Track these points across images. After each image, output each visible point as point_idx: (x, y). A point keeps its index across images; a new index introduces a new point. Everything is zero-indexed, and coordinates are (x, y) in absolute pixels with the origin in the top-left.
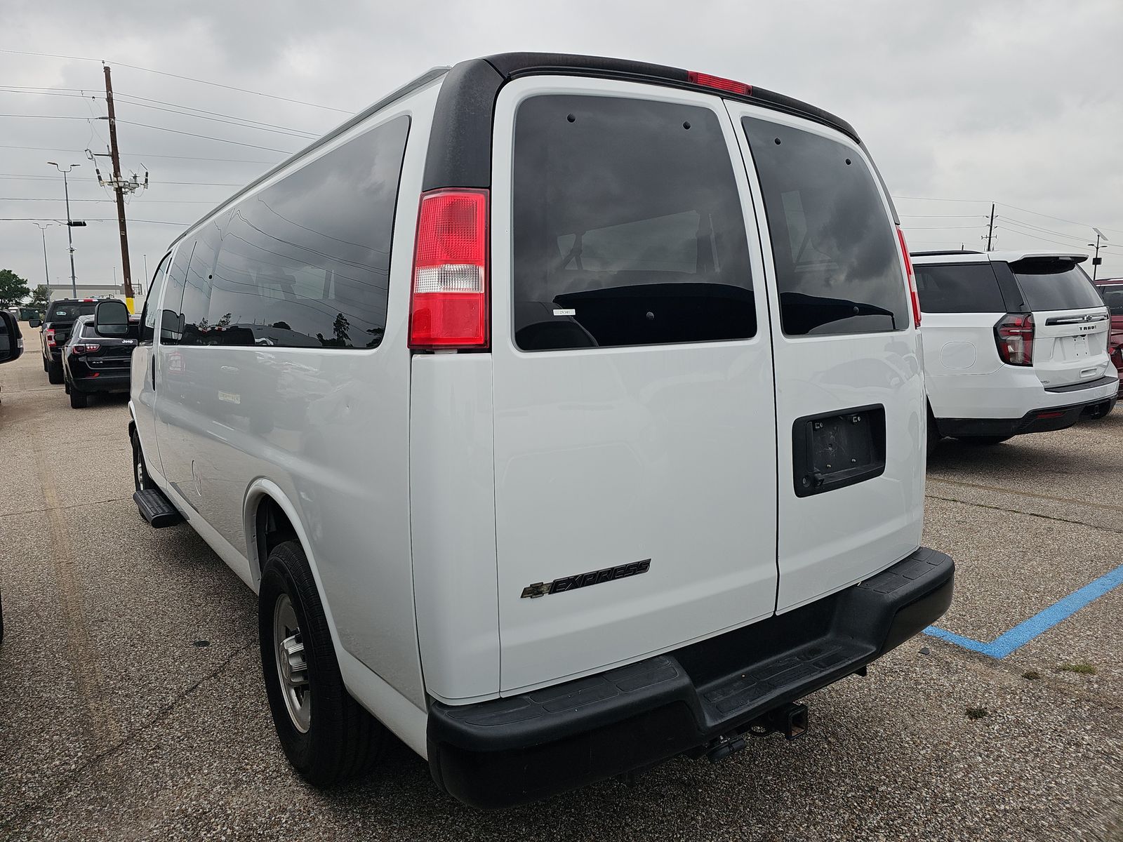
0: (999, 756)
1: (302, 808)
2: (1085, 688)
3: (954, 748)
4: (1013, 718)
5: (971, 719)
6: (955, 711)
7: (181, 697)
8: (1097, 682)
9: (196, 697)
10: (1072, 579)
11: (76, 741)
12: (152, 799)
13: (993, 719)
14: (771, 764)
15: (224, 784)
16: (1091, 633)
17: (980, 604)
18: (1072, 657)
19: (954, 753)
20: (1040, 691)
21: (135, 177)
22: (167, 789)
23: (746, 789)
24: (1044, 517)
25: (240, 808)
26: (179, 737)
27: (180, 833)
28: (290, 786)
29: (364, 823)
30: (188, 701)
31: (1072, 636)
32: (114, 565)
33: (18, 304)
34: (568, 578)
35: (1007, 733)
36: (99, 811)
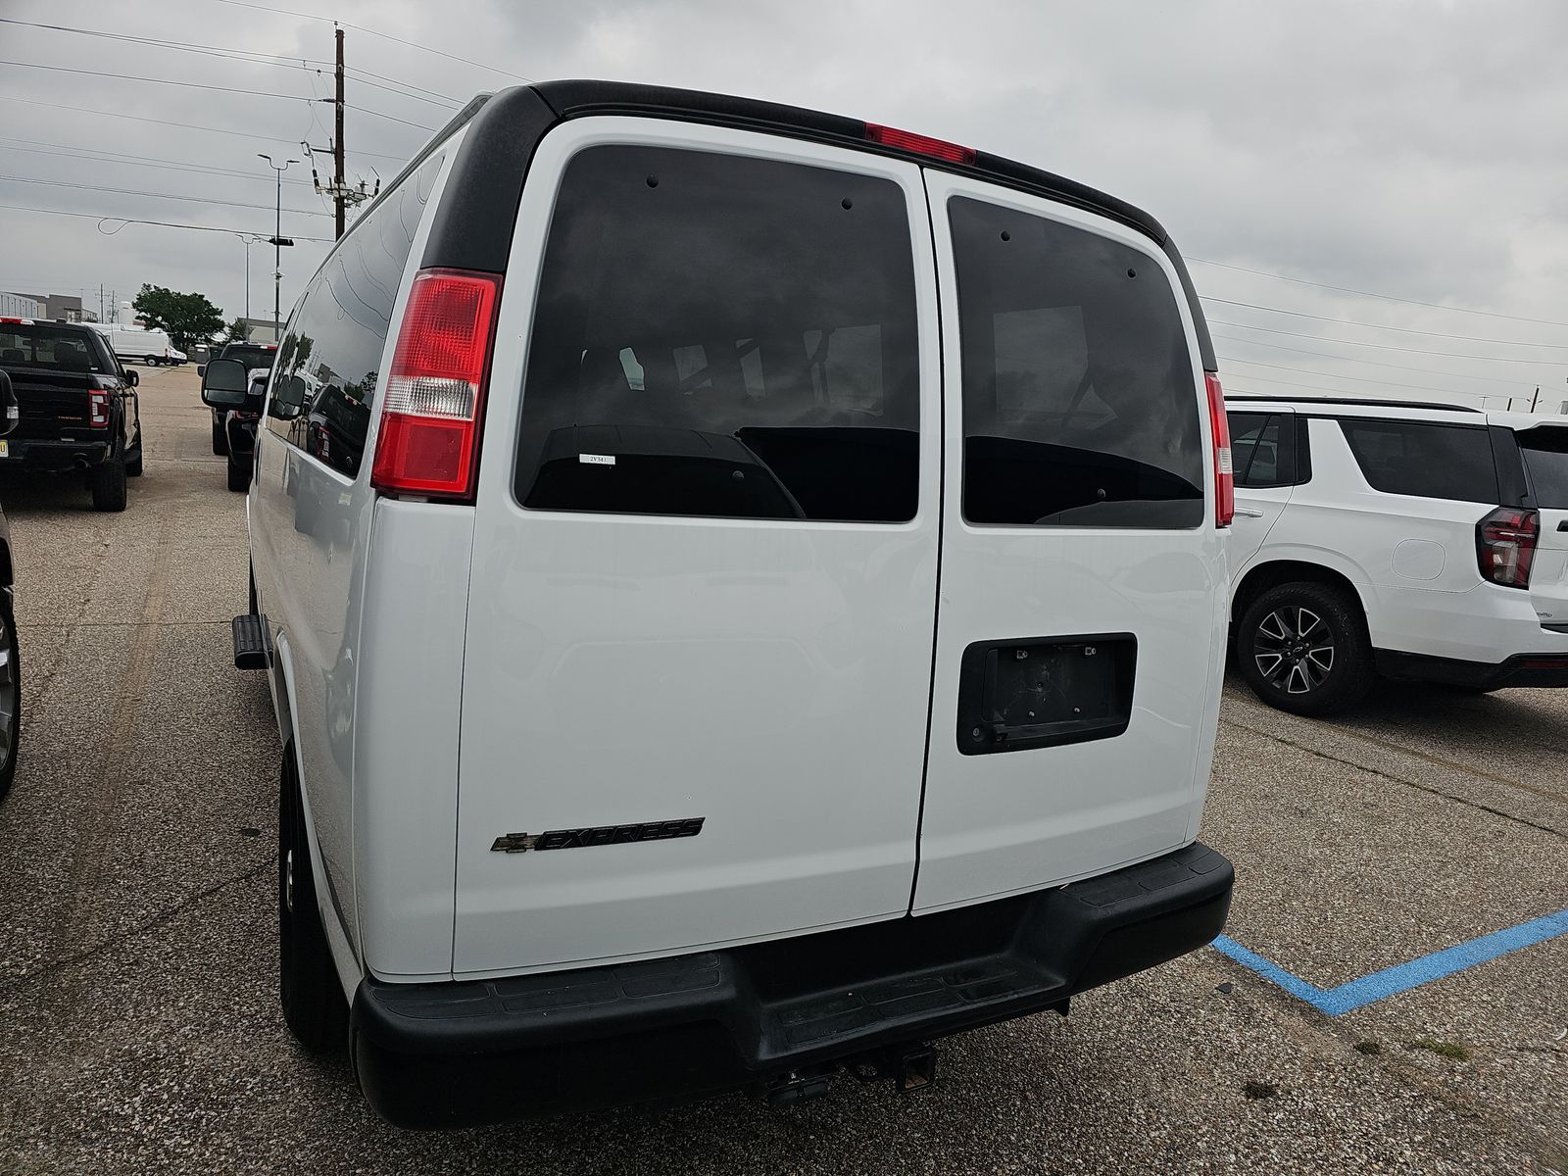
0: (1263, 1159)
1: (279, 1074)
2: (1440, 1078)
3: (1202, 1136)
4: (1311, 1106)
5: (1248, 1097)
6: (1229, 1083)
7: (194, 900)
8: (1462, 1073)
9: (211, 902)
10: (1497, 913)
11: (41, 938)
12: (101, 1030)
13: (1280, 1103)
14: (928, 1117)
15: (198, 1025)
16: (1489, 998)
17: (1341, 931)
18: (1442, 1030)
19: (1198, 1144)
20: (1372, 1072)
21: (362, 185)
22: (124, 1019)
23: (876, 1146)
24: (1499, 814)
25: (203, 1060)
26: (167, 954)
27: (116, 1080)
28: (277, 1041)
29: (348, 1108)
30: (198, 907)
31: (1457, 999)
32: (190, 710)
33: (208, 341)
34: (567, 831)
35: (1292, 1127)
36: (31, 1034)
